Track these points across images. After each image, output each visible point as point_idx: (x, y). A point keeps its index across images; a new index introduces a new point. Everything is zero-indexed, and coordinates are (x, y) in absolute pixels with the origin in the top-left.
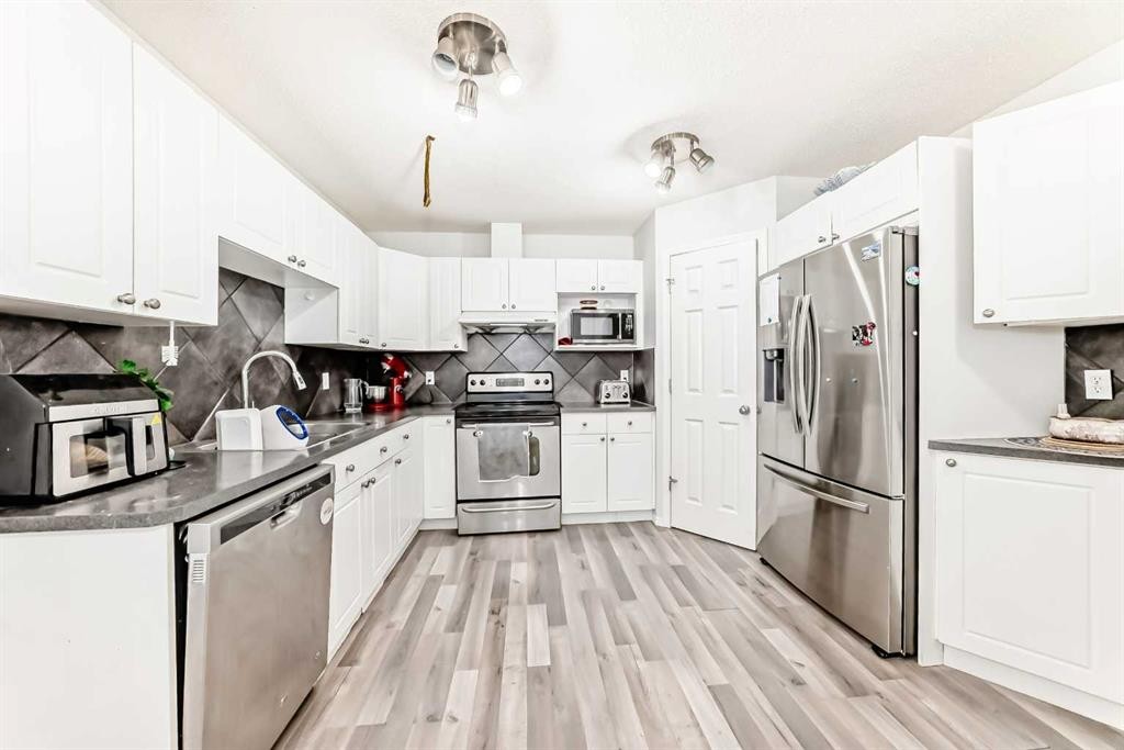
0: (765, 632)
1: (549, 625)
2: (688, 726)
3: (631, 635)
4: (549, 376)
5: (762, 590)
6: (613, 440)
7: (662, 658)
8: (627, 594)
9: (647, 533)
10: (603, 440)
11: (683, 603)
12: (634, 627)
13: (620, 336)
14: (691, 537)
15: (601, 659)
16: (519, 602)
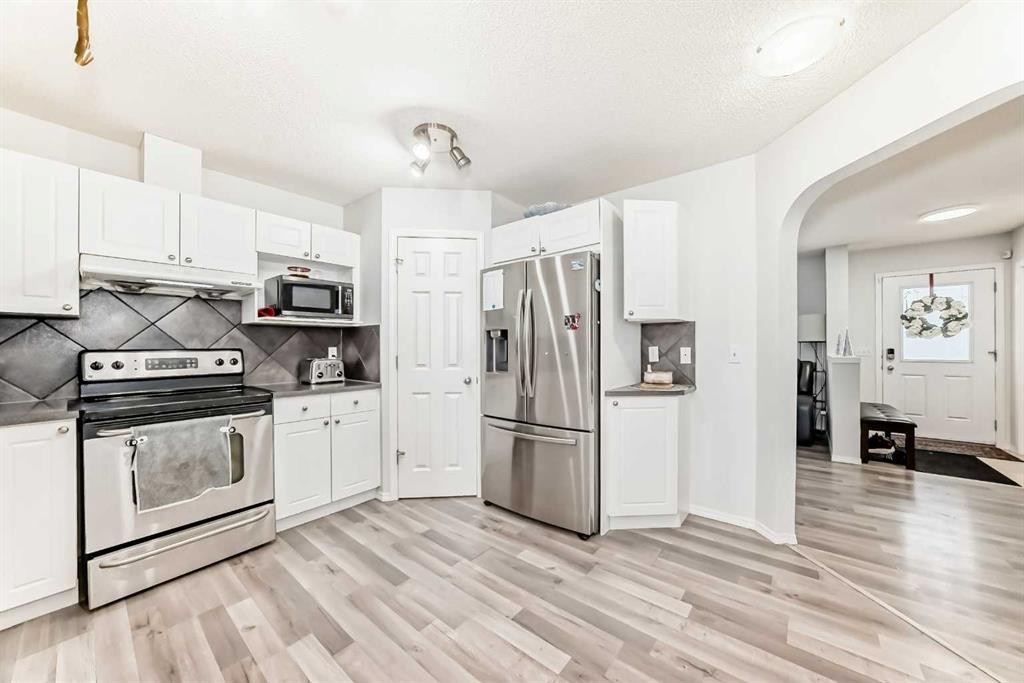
0: (520, 556)
1: (332, 654)
2: (520, 660)
3: (427, 614)
4: (237, 355)
5: (499, 526)
6: (338, 422)
7: (465, 619)
8: (397, 578)
9: (377, 511)
10: (327, 424)
11: (452, 563)
12: (425, 605)
13: (340, 311)
14: (421, 502)
15: (413, 653)
16: (271, 651)
